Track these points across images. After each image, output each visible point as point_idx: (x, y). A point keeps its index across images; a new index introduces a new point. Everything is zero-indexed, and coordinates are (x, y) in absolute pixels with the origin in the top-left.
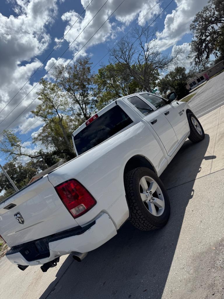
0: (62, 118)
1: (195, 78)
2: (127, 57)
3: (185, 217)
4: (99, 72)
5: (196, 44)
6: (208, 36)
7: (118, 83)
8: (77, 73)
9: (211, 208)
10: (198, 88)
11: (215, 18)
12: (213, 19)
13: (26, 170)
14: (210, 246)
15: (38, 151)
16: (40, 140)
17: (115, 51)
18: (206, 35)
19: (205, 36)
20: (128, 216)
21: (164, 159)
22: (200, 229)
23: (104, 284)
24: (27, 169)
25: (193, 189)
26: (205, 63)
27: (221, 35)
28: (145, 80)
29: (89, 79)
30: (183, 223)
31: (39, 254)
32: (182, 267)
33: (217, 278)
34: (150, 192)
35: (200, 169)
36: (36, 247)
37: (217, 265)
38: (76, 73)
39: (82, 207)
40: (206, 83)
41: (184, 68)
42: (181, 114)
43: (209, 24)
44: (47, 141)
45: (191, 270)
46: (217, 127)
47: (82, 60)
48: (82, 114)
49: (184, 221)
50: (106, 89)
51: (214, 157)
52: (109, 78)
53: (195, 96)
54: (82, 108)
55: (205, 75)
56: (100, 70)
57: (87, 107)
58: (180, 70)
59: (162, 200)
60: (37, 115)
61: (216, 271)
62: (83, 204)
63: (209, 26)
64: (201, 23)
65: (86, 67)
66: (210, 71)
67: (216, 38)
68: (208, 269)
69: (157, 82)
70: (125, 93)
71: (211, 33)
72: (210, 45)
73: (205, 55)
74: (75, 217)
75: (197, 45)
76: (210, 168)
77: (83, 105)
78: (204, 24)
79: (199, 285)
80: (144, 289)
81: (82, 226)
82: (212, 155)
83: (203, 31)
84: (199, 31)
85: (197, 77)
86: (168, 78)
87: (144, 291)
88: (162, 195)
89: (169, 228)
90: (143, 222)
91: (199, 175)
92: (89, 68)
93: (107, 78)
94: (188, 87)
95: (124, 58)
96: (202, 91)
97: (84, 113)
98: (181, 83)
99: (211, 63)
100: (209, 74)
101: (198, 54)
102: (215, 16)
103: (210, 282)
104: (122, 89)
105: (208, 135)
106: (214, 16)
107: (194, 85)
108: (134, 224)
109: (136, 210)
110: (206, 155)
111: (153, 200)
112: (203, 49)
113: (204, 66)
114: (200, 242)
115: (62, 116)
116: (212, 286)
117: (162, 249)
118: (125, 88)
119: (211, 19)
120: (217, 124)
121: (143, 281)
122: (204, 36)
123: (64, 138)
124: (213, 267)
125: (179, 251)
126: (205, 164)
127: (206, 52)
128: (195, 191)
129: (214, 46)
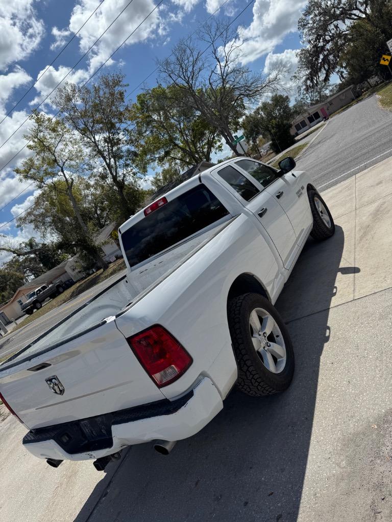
0: (72, 183)
1: (306, 115)
2: (189, 76)
3: (320, 373)
4: (138, 100)
5: (308, 55)
6: (328, 42)
7: (172, 121)
8: (99, 102)
9: (363, 360)
10: (311, 133)
11: (341, 9)
12: (338, 12)
13: (4, 275)
14: (369, 422)
15: (27, 241)
16: (31, 222)
17: (167, 63)
18: (326, 40)
19: (323, 41)
20: (236, 377)
21: (280, 275)
22: (349, 395)
23: (197, 484)
24: (7, 274)
25: (328, 325)
26: (320, 89)
27: (350, 40)
28: (221, 118)
29: (121, 114)
30: (319, 384)
31: (86, 442)
32: (327, 456)
33: (387, 473)
34: (264, 333)
35: (335, 289)
36: (81, 430)
37: (383, 453)
38: (97, 102)
39: (173, 370)
40: (324, 125)
41: (287, 97)
42: (299, 194)
43: (330, 19)
44: (44, 223)
45: (342, 461)
46: (354, 213)
47: (110, 79)
48: (110, 175)
49: (320, 380)
50: (152, 132)
51: (355, 270)
52: (157, 111)
53: (306, 148)
54: (109, 165)
55: (322, 110)
56: (139, 97)
57: (117, 164)
58: (280, 101)
59: (282, 346)
60: (26, 177)
61: (382, 463)
62: (173, 366)
63: (332, 23)
64: (318, 18)
65: (116, 92)
66: (331, 103)
67: (341, 45)
68: (371, 459)
69: (241, 120)
70: (184, 138)
71: (333, 36)
72: (331, 57)
73: (322, 76)
74: (160, 386)
75: (310, 56)
76: (353, 289)
77: (110, 159)
78: (322, 19)
79: (358, 485)
80: (269, 492)
81: (171, 400)
82: (353, 266)
83: (321, 32)
84: (313, 31)
85: (309, 114)
86: (259, 114)
87: (269, 495)
88: (281, 336)
89: (296, 391)
90: (257, 384)
91: (334, 301)
92: (121, 94)
93: (154, 110)
94: (293, 131)
95: (185, 78)
96: (317, 141)
97: (112, 173)
98: (282, 123)
99: (331, 88)
100: (328, 109)
101: (310, 73)
102: (342, 5)
103: (375, 480)
104: (181, 132)
105: (340, 228)
106: (339, 7)
107: (303, 127)
108: (242, 388)
109: (247, 365)
110: (343, 264)
111: (268, 346)
112: (319, 64)
113: (319, 93)
114: (352, 417)
115: (72, 179)
116: (379, 486)
117: (289, 426)
118: (184, 130)
119: (335, 11)
120: (354, 208)
121: (265, 478)
122: (321, 40)
123: (76, 218)
124: (378, 456)
125: (319, 430)
126: (341, 281)
127: (325, 69)
128: (332, 329)
129: (338, 60)
